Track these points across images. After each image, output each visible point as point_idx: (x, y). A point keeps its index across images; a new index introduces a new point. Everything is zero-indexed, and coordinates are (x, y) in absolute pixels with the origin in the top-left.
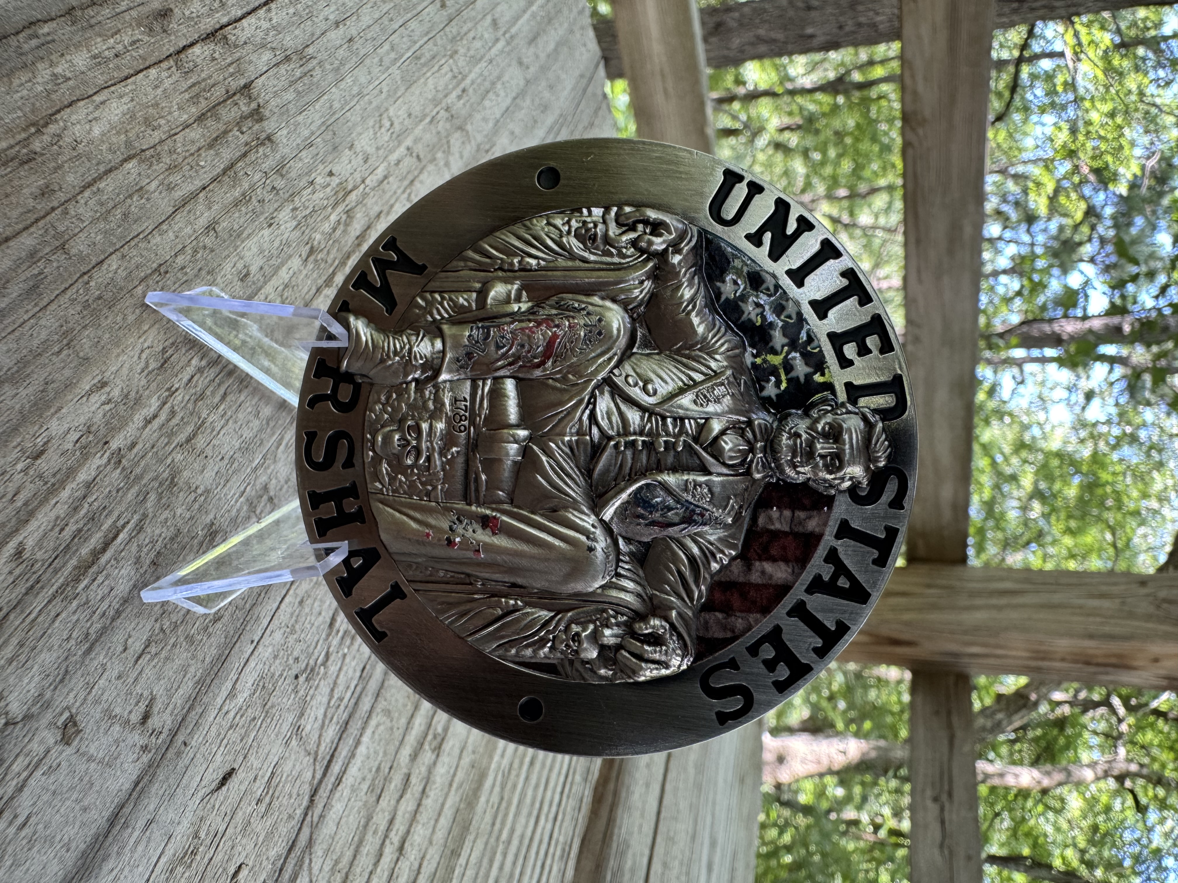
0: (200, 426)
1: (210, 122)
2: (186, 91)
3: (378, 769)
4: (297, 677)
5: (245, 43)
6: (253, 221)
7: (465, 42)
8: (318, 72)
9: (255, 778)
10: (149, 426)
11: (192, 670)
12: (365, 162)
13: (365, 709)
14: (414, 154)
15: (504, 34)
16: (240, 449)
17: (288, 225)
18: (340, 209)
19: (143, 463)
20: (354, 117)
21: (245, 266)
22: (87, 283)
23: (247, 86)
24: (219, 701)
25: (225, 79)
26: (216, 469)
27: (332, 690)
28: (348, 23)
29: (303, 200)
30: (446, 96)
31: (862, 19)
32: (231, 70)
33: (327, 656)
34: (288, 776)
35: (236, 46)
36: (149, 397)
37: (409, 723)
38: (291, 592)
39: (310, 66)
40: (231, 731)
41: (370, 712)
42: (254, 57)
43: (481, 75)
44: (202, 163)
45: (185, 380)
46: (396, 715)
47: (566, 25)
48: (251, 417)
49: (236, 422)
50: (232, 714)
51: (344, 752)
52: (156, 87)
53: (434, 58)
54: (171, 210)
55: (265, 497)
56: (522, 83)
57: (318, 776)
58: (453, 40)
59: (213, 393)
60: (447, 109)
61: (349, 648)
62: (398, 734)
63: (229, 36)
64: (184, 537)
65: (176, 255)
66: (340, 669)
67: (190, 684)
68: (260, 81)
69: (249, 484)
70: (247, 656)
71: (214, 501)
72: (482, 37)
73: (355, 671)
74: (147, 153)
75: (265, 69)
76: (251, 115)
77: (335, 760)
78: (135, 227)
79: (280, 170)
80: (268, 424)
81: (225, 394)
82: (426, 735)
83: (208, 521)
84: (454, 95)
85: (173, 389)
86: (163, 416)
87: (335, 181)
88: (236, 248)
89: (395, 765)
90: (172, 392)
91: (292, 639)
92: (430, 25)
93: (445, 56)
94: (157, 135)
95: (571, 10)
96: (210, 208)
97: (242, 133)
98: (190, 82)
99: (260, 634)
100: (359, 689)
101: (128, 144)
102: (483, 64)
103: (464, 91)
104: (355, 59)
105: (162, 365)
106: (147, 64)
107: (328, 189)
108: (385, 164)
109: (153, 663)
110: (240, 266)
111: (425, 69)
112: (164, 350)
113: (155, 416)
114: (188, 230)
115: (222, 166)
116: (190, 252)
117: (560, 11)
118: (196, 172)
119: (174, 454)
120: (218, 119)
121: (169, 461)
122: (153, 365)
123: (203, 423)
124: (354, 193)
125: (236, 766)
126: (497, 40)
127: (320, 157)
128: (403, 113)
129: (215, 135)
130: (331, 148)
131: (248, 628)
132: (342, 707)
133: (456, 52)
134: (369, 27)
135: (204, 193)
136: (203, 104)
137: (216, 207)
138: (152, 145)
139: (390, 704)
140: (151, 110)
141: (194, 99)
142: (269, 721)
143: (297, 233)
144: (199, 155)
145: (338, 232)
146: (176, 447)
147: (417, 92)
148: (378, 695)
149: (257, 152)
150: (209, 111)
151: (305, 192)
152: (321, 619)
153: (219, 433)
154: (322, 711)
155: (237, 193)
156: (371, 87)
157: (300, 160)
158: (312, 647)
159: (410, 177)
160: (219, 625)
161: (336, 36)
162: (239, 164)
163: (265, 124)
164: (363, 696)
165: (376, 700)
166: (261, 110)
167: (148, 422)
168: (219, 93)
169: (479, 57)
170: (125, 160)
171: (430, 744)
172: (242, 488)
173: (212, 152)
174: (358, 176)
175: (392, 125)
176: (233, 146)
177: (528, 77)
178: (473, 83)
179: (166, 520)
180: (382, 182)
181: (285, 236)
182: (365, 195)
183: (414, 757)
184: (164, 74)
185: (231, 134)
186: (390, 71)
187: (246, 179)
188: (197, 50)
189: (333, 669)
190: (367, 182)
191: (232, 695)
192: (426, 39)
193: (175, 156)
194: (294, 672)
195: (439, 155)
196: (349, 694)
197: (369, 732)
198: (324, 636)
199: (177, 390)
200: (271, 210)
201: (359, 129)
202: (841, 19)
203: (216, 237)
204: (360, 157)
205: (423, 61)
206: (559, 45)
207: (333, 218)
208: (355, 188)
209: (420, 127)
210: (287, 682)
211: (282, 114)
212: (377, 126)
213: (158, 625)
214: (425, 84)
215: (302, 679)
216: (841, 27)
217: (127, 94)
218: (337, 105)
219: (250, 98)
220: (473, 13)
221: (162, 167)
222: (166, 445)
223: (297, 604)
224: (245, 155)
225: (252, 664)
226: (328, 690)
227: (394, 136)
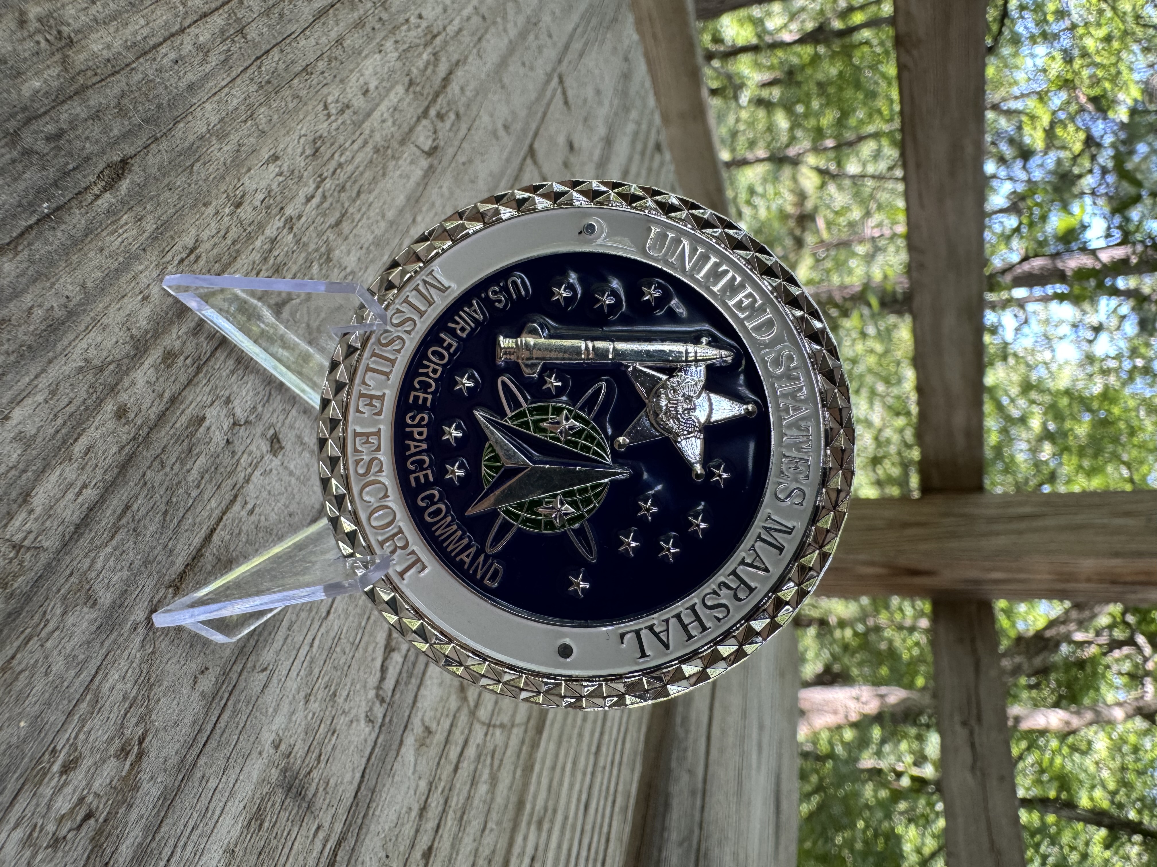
0: (345, 214)
6: (368, 44)
10: (309, 203)
17: (393, 55)
18: (429, 50)
21: (365, 83)
22: (260, 67)
29: (402, 35)
36: (308, 178)
45: (331, 171)
49: (369, 219)
54: (312, 18)
65: (317, 60)
78: (287, 27)
85: (324, 176)
86: (318, 198)
87: (424, 24)
88: (358, 64)
90: (322, 180)
96: (338, 25)
105: (315, 153)
107: (419, 30)
108: (460, 17)
110: (361, 81)
113: (313, 197)
114: (324, 40)
116: (326, 58)
121: (325, 238)
122: (308, 151)
123: (346, 212)
124: (438, 38)
137: (341, 25)
143: (399, 63)
145: (429, 71)
146: (329, 227)
151: (403, 28)
153: (357, 224)
155: (356, 15)
159: (479, 34)
167: (308, 200)
174: (440, 23)
181: (391, 64)
182: (446, 42)
190: (448, 29)
195: (499, 20)
199: (326, 178)
200: (380, 38)
203: (344, 52)
207: (425, 56)
208: (439, 33)
222: (322, 223)
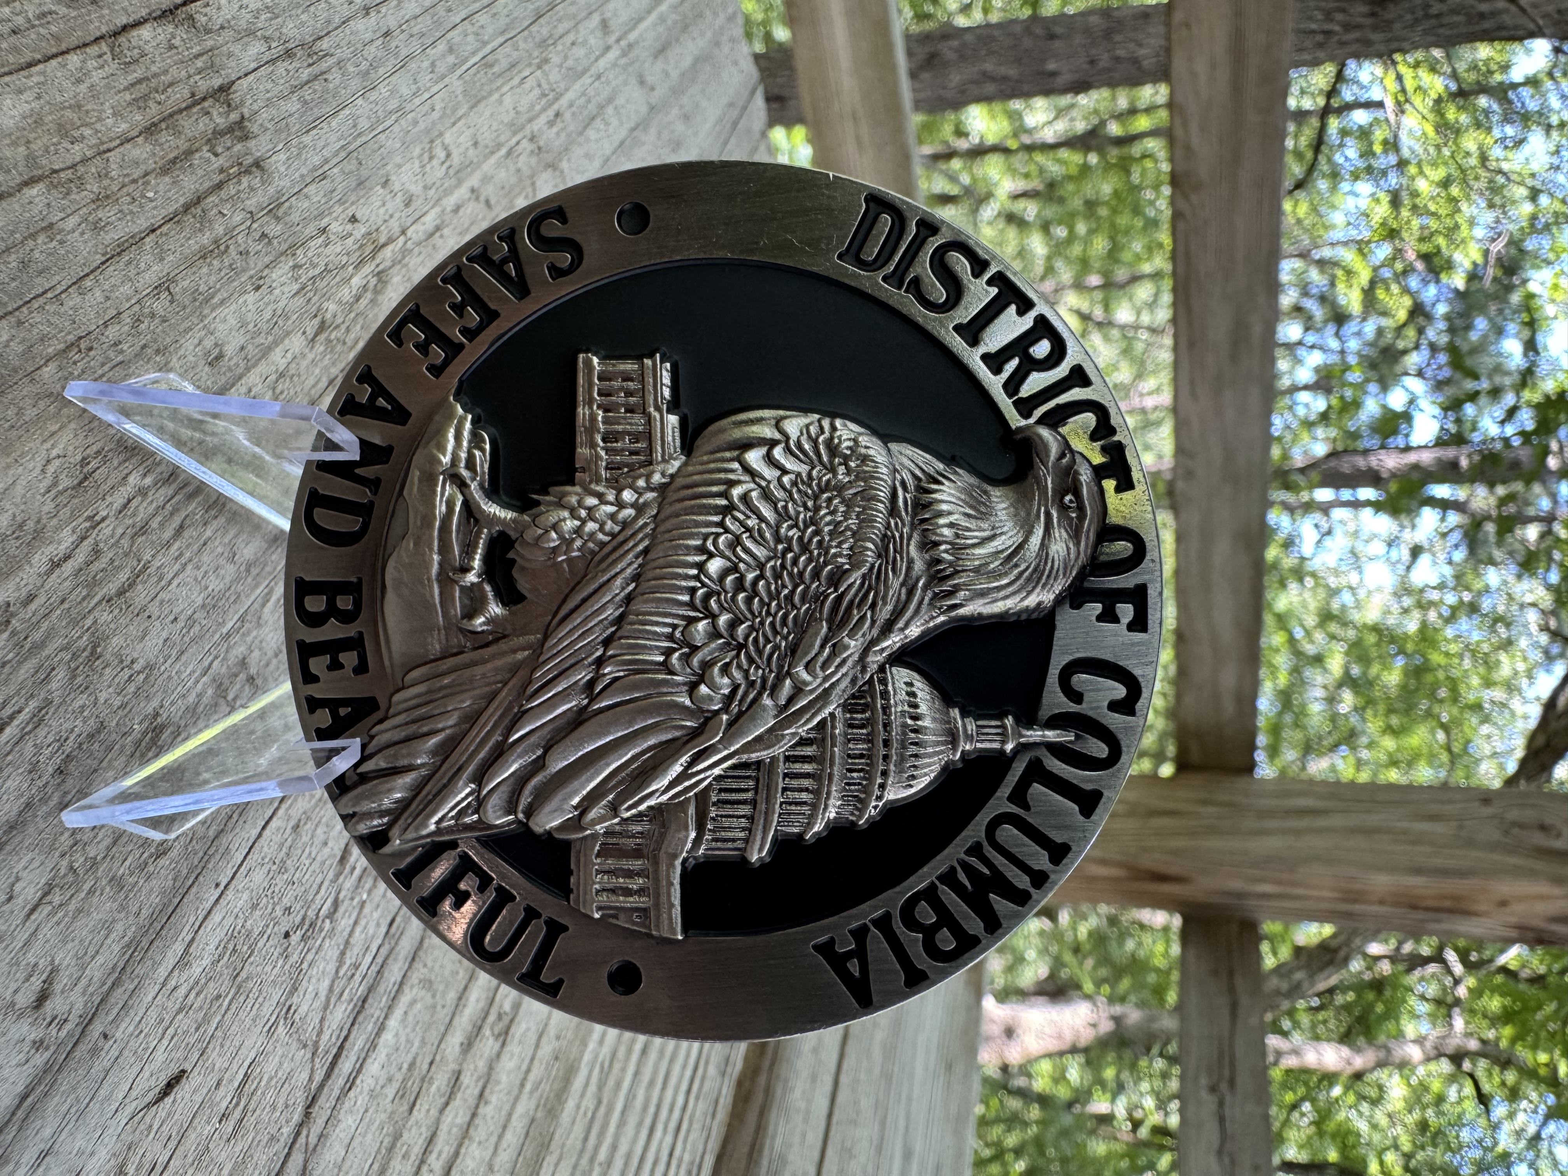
0: (141, 572)
1: (164, 137)
2: (126, 89)
3: (412, 1065)
4: (287, 935)
5: (222, 27)
6: (230, 280)
7: (559, 48)
8: (335, 77)
9: (218, 1084)
10: (57, 571)
11: (119, 927)
12: (407, 205)
13: (393, 980)
14: (482, 199)
15: (618, 41)
16: (203, 606)
17: (286, 289)
18: (368, 269)
19: (45, 625)
20: (391, 142)
21: (216, 345)
23: (224, 89)
24: (162, 972)
25: (190, 76)
26: (165, 635)
27: (343, 953)
28: (384, 10)
29: (310, 254)
30: (530, 120)
31: (1121, 53)
32: (199, 63)
33: (336, 904)
34: (271, 1079)
35: (208, 31)
36: (58, 529)
37: (460, 998)
38: (281, 812)
39: (324, 65)
40: (180, 1017)
41: (401, 984)
42: (236, 48)
43: (583, 94)
44: (150, 194)
45: (117, 506)
46: (441, 987)
47: (709, 34)
48: (222, 561)
49: (198, 568)
50: (182, 991)
51: (358, 1042)
52: (79, 81)
53: (513, 66)
54: (99, 259)
55: (242, 676)
56: (644, 109)
57: (318, 1077)
58: (543, 44)
59: (162, 525)
60: (532, 139)
61: (369, 893)
62: (443, 1015)
63: (196, 16)
64: (110, 733)
65: (106, 325)
66: (356, 923)
67: (116, 948)
68: (244, 83)
69: (216, 658)
70: (208, 906)
71: (160, 681)
72: (584, 43)
73: (378, 925)
74: (62, 175)
75: (253, 65)
76: (230, 130)
77: (345, 1053)
78: (39, 280)
79: (275, 209)
80: (248, 570)
81: (181, 527)
82: (487, 1014)
83: (150, 710)
84: (543, 119)
85: (97, 518)
86: (80, 557)
87: (360, 230)
88: (202, 318)
89: (438, 1058)
90: (95, 523)
91: (280, 880)
92: (508, 20)
93: (530, 65)
94: (77, 151)
95: (716, 14)
96: (162, 259)
97: (216, 155)
98: (132, 78)
99: (230, 873)
100: (384, 951)
101: (31, 159)
102: (586, 80)
103: (557, 115)
104: (393, 61)
105: (81, 483)
106: (64, 47)
107: (350, 241)
108: (437, 209)
109: (56, 919)
110: (208, 343)
111: (499, 82)
112: (84, 462)
113: (67, 557)
114: (126, 289)
115: (182, 201)
116: (126, 318)
117: (700, 15)
118: (141, 206)
119: (96, 613)
120: (178, 133)
121: (88, 622)
122: (65, 482)
123: (145, 568)
124: (390, 248)
125: (188, 1066)
126: (608, 48)
127: (336, 196)
128: (465, 140)
129: (171, 156)
130: (354, 184)
131: (210, 866)
132: (358, 978)
133: (546, 61)
134: (416, 17)
135: (152, 236)
136: (154, 109)
137: (171, 258)
138: (69, 164)
139: (432, 970)
140: (68, 113)
141: (140, 103)
142: (242, 999)
143: (300, 301)
144: (147, 183)
145: (363, 302)
146: (100, 602)
147: (487, 113)
148: (413, 959)
149: (239, 182)
150: (164, 120)
151: (313, 244)
152: (327, 851)
153: (170, 583)
154: (326, 983)
155: (205, 239)
156: (417, 101)
157: (307, 197)
158: (312, 892)
160: (164, 861)
161: (364, 27)
162: (210, 199)
163: (252, 144)
164: (390, 961)
165: (410, 967)
166: (246, 124)
167: (56, 565)
168: (179, 95)
169: (580, 68)
170: (26, 184)
171: (492, 1029)
172: (206, 664)
173: (167, 179)
174: (395, 224)
175: (448, 155)
176: (200, 172)
177: (653, 101)
178: (571, 105)
179: (83, 708)
180: (432, 235)
181: (282, 304)
182: (405, 252)
183: (468, 1046)
184: (92, 64)
185: (197, 155)
186: (447, 80)
187: (221, 220)
188: (145, 32)
189: (344, 923)
190: (409, 233)
191: (183, 962)
192: (501, 39)
193: (106, 182)
194: (283, 930)
196: (368, 959)
197: (398, 1013)
198: (331, 875)
199: (103, 519)
200: (260, 265)
201: (398, 159)
202: (1094, 52)
203: (172, 302)
204: (399, 198)
205: (496, 69)
206: (698, 61)
207: (356, 281)
208: (390, 241)
209: (493, 160)
210: (271, 943)
211: (278, 131)
212: (426, 156)
213: (65, 863)
214: (500, 102)
215: (295, 938)
216: (1092, 62)
217: (31, 88)
218: (364, 124)
219: (229, 105)
220: (572, 10)
221: (86, 196)
222: (84, 599)
223: (288, 831)
224: (219, 186)
225: (216, 917)
226: (337, 953)
227: (452, 172)
